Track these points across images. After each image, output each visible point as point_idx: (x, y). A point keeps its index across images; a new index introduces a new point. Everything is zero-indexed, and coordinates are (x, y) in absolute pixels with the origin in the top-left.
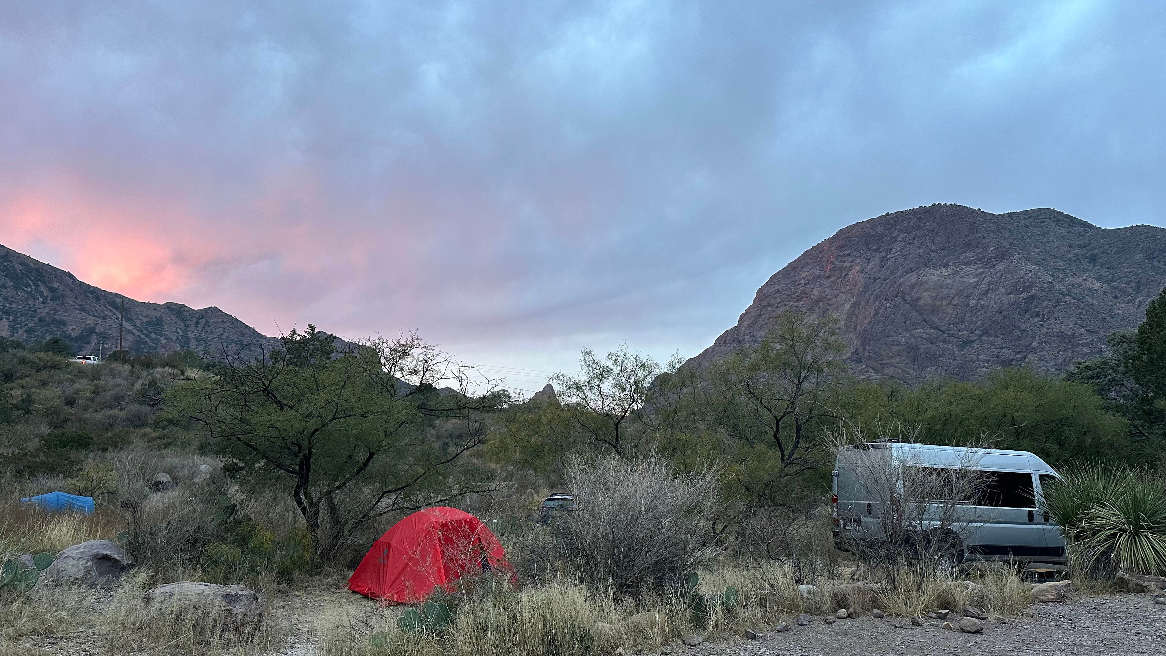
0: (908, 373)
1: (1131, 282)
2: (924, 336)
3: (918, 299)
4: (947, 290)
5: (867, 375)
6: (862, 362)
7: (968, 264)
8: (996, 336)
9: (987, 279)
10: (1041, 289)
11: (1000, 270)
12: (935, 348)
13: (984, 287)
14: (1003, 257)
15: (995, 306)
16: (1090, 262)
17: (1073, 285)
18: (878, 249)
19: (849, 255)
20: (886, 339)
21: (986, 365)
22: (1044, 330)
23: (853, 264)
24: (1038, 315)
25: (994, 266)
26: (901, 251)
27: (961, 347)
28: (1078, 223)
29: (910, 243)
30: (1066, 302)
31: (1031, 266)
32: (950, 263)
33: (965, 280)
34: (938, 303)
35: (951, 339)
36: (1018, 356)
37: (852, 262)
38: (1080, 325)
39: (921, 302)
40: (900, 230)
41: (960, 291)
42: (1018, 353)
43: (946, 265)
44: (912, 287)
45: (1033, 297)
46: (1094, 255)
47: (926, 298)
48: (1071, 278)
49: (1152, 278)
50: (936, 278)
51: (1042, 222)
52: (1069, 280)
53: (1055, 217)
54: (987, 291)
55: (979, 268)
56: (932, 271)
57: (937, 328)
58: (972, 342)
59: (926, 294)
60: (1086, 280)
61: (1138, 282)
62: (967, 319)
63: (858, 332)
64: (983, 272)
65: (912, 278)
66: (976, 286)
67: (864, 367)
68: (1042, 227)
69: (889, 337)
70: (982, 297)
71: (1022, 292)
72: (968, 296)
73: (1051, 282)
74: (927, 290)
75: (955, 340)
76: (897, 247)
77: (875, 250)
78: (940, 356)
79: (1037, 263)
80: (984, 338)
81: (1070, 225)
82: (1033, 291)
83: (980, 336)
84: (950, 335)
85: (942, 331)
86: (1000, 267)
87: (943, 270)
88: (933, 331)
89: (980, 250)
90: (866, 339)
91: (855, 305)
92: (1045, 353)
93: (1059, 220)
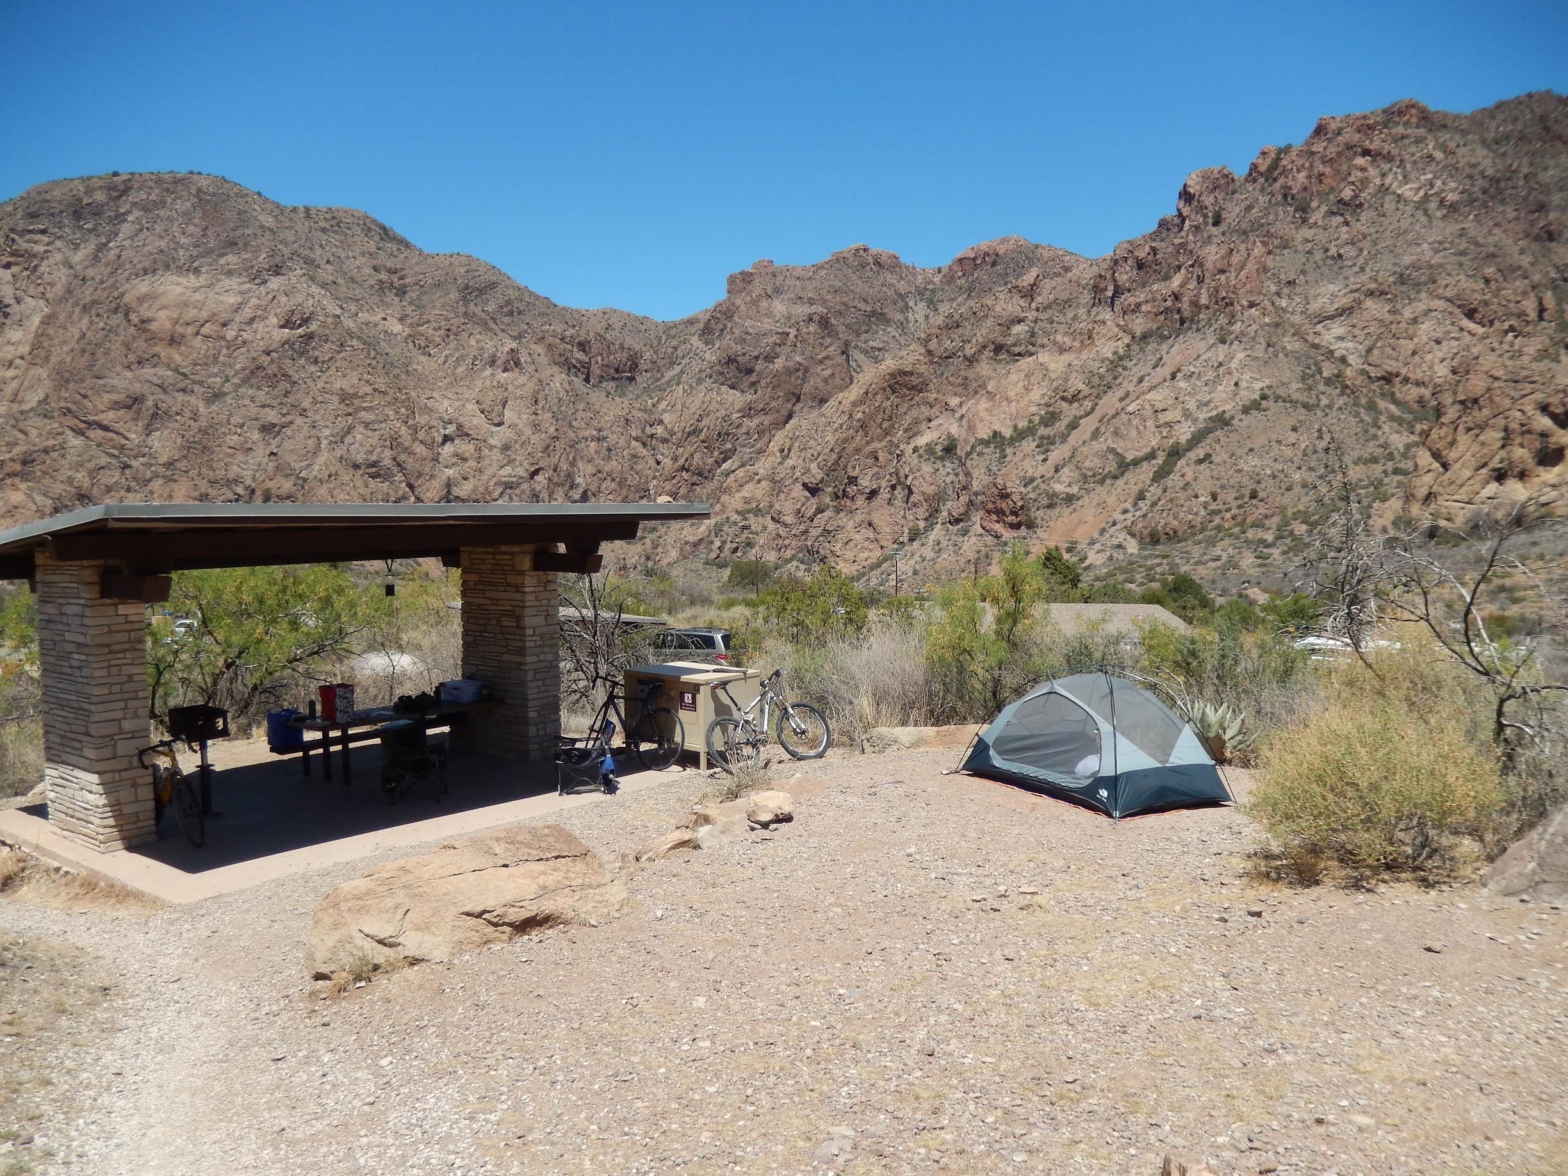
0: (127, 439)
1: (440, 328)
2: (155, 380)
3: (150, 320)
4: (195, 311)
5: (60, 439)
6: (53, 417)
7: (229, 273)
8: (259, 388)
9: (254, 301)
10: (324, 325)
11: (273, 290)
12: (170, 401)
13: (247, 312)
14: (277, 270)
15: (261, 343)
16: (397, 295)
17: (366, 324)
18: (94, 229)
19: (43, 232)
20: (95, 380)
21: (239, 431)
22: (320, 384)
23: (50, 248)
24: (316, 361)
25: (265, 282)
26: (132, 238)
27: (209, 401)
28: (394, 238)
29: (148, 229)
30: (352, 346)
31: (315, 289)
32: (203, 270)
33: (221, 298)
34: (180, 329)
35: (196, 388)
36: (283, 420)
37: (48, 244)
38: (367, 382)
39: (154, 326)
40: (134, 204)
41: (214, 314)
42: (284, 415)
43: (197, 271)
44: (141, 300)
45: (310, 336)
46: (405, 286)
47: (162, 321)
48: (366, 314)
49: (463, 327)
50: (179, 290)
51: (348, 228)
52: (363, 316)
53: (365, 224)
54: (253, 319)
55: (245, 283)
56: (174, 278)
57: (176, 370)
58: (226, 394)
59: (162, 314)
60: (385, 319)
61: (448, 330)
62: (221, 358)
63: (51, 365)
64: (250, 290)
65: (143, 287)
66: (237, 309)
67: (56, 425)
68: (346, 235)
69: (98, 378)
70: (244, 327)
71: (300, 326)
72: (224, 325)
73: (338, 316)
74: (164, 307)
75: (202, 390)
76: (126, 229)
77: (90, 231)
78: (177, 414)
79: (324, 285)
80: (243, 390)
81: (382, 239)
82: (313, 327)
83: (238, 386)
84: (194, 382)
85: (184, 375)
86: (275, 283)
87: (192, 277)
88: (170, 373)
89: (248, 256)
90: (63, 378)
91: (48, 320)
92: (318, 417)
93: (370, 230)
